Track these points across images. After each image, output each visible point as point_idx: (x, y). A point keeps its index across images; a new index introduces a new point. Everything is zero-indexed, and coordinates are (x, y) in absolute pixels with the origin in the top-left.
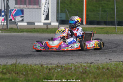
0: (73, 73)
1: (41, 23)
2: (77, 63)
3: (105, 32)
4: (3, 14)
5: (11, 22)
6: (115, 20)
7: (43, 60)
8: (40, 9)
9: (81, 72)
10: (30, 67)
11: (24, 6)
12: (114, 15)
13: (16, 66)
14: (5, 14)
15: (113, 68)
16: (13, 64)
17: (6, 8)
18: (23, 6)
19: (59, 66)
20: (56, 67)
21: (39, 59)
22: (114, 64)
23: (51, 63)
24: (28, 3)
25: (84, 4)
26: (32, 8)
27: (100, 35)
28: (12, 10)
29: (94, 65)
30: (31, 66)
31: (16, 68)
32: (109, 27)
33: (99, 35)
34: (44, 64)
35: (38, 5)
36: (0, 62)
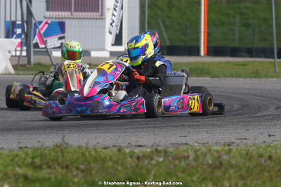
0: (193, 167)
1: (105, 52)
2: (198, 143)
4: (19, 31)
6: (273, 45)
7: (119, 137)
8: (102, 21)
9: (210, 165)
10: (93, 153)
11: (66, 13)
14: (23, 31)
17: (25, 19)
18: (63, 13)
19: (160, 152)
20: (152, 153)
21: (110, 135)
23: (139, 144)
24: (75, 7)
26: (84, 19)
28: (40, 23)
29: (237, 149)
30: (95, 150)
31: (63, 156)
32: (260, 62)
33: (238, 79)
34: (123, 145)
35: (98, 11)
36: (24, 141)
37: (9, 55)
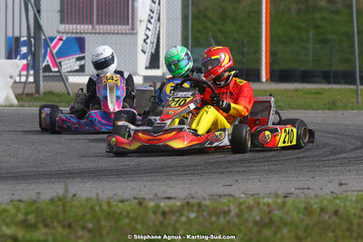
0: (234, 225)
1: (137, 77)
2: (245, 194)
3: (325, 104)
4: (24, 50)
5: (47, 74)
6: (355, 67)
7: (145, 186)
8: (132, 36)
9: (256, 223)
10: (105, 207)
11: (86, 26)
12: (353, 53)
13: (64, 205)
14: (29, 49)
15: (353, 211)
16: (56, 199)
17: (32, 34)
18: (82, 26)
19: (193, 206)
20: (182, 207)
21: (133, 184)
22: (354, 198)
23: (168, 196)
24: (97, 19)
25: (264, 20)
26: (110, 33)
27: (312, 112)
28: (52, 39)
29: (294, 201)
30: (109, 203)
31: (64, 211)
32: (338, 90)
33: (307, 111)
34: (147, 197)
35: (128, 24)
36: (19, 192)
37: (12, 81)
